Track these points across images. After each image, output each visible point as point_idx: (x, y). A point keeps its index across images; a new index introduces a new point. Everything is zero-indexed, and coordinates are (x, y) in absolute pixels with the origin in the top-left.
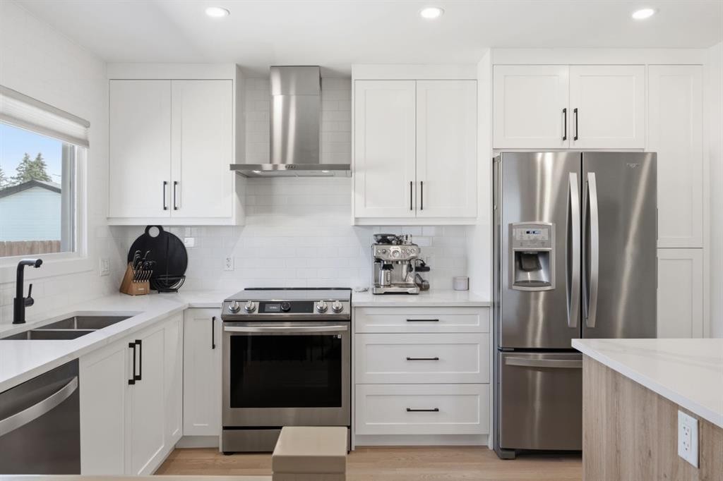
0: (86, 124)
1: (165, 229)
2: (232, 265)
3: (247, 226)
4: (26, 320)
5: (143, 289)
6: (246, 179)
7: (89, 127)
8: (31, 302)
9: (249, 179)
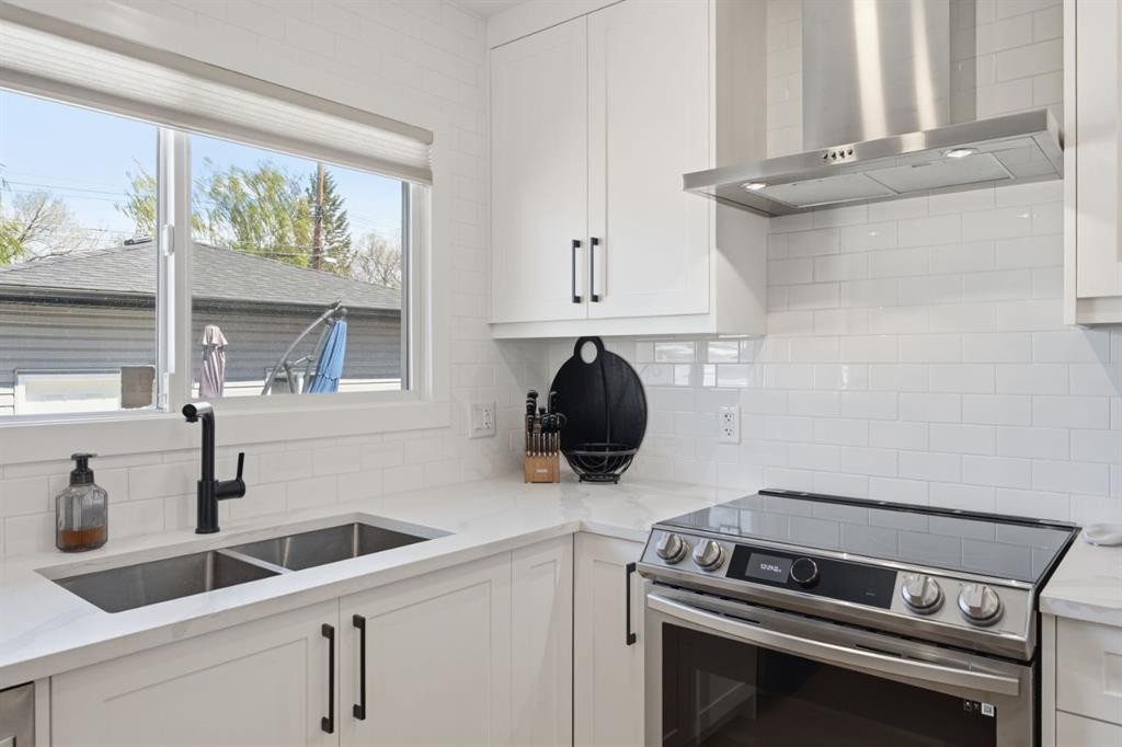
0: (426, 137)
1: (609, 347)
2: (737, 433)
3: (769, 336)
4: (220, 525)
5: (545, 471)
6: (766, 221)
7: (431, 143)
8: (236, 489)
9: (776, 218)
